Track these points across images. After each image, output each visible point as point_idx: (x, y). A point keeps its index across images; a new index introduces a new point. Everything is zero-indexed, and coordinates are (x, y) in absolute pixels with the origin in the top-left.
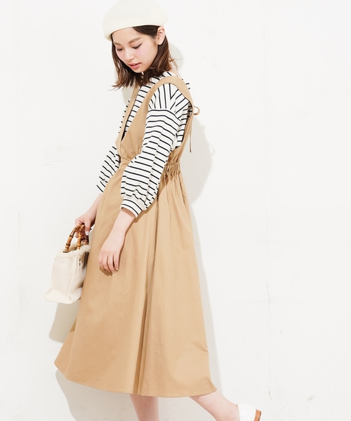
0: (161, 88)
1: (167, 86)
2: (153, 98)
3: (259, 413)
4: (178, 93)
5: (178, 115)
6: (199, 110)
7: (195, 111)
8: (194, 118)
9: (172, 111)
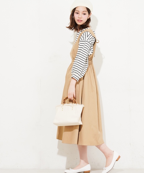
0: (84, 33)
1: (86, 32)
2: (81, 37)
3: (119, 157)
4: (90, 35)
5: (90, 43)
6: (99, 41)
7: (97, 41)
8: (97, 44)
9: (88, 41)
